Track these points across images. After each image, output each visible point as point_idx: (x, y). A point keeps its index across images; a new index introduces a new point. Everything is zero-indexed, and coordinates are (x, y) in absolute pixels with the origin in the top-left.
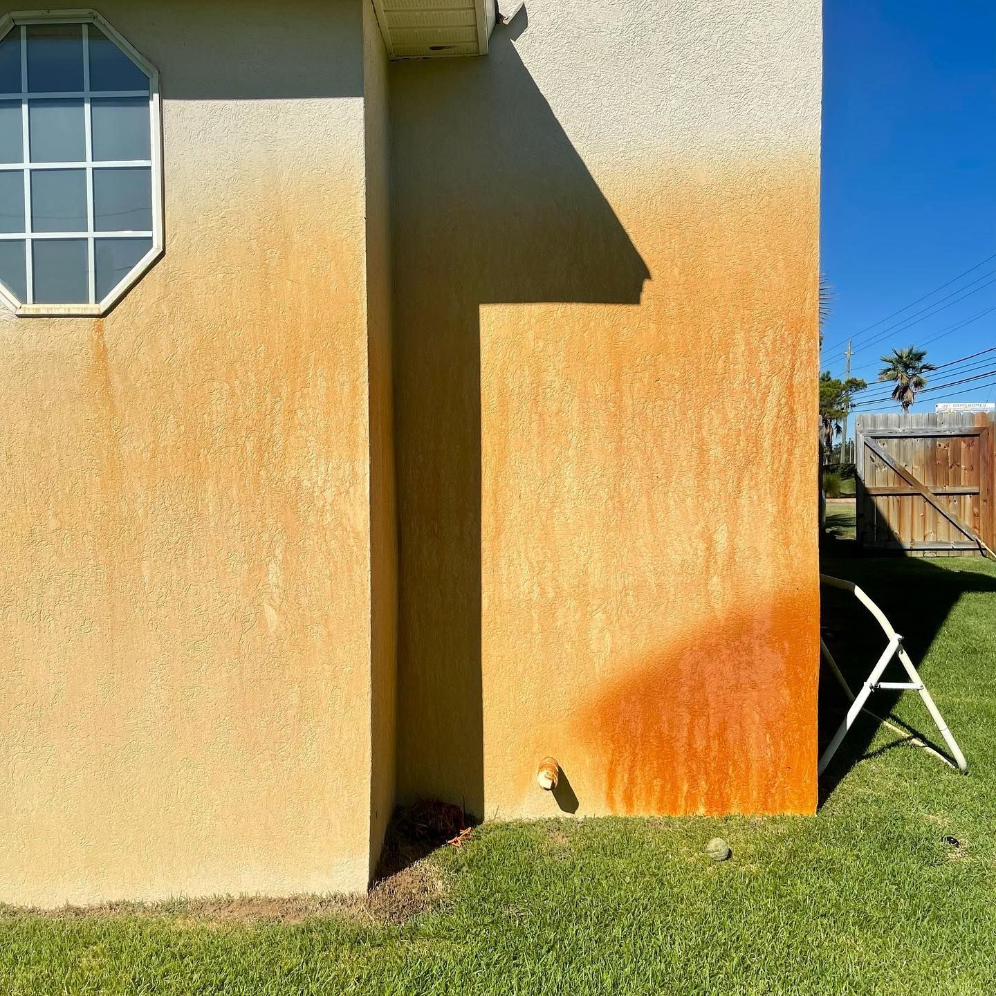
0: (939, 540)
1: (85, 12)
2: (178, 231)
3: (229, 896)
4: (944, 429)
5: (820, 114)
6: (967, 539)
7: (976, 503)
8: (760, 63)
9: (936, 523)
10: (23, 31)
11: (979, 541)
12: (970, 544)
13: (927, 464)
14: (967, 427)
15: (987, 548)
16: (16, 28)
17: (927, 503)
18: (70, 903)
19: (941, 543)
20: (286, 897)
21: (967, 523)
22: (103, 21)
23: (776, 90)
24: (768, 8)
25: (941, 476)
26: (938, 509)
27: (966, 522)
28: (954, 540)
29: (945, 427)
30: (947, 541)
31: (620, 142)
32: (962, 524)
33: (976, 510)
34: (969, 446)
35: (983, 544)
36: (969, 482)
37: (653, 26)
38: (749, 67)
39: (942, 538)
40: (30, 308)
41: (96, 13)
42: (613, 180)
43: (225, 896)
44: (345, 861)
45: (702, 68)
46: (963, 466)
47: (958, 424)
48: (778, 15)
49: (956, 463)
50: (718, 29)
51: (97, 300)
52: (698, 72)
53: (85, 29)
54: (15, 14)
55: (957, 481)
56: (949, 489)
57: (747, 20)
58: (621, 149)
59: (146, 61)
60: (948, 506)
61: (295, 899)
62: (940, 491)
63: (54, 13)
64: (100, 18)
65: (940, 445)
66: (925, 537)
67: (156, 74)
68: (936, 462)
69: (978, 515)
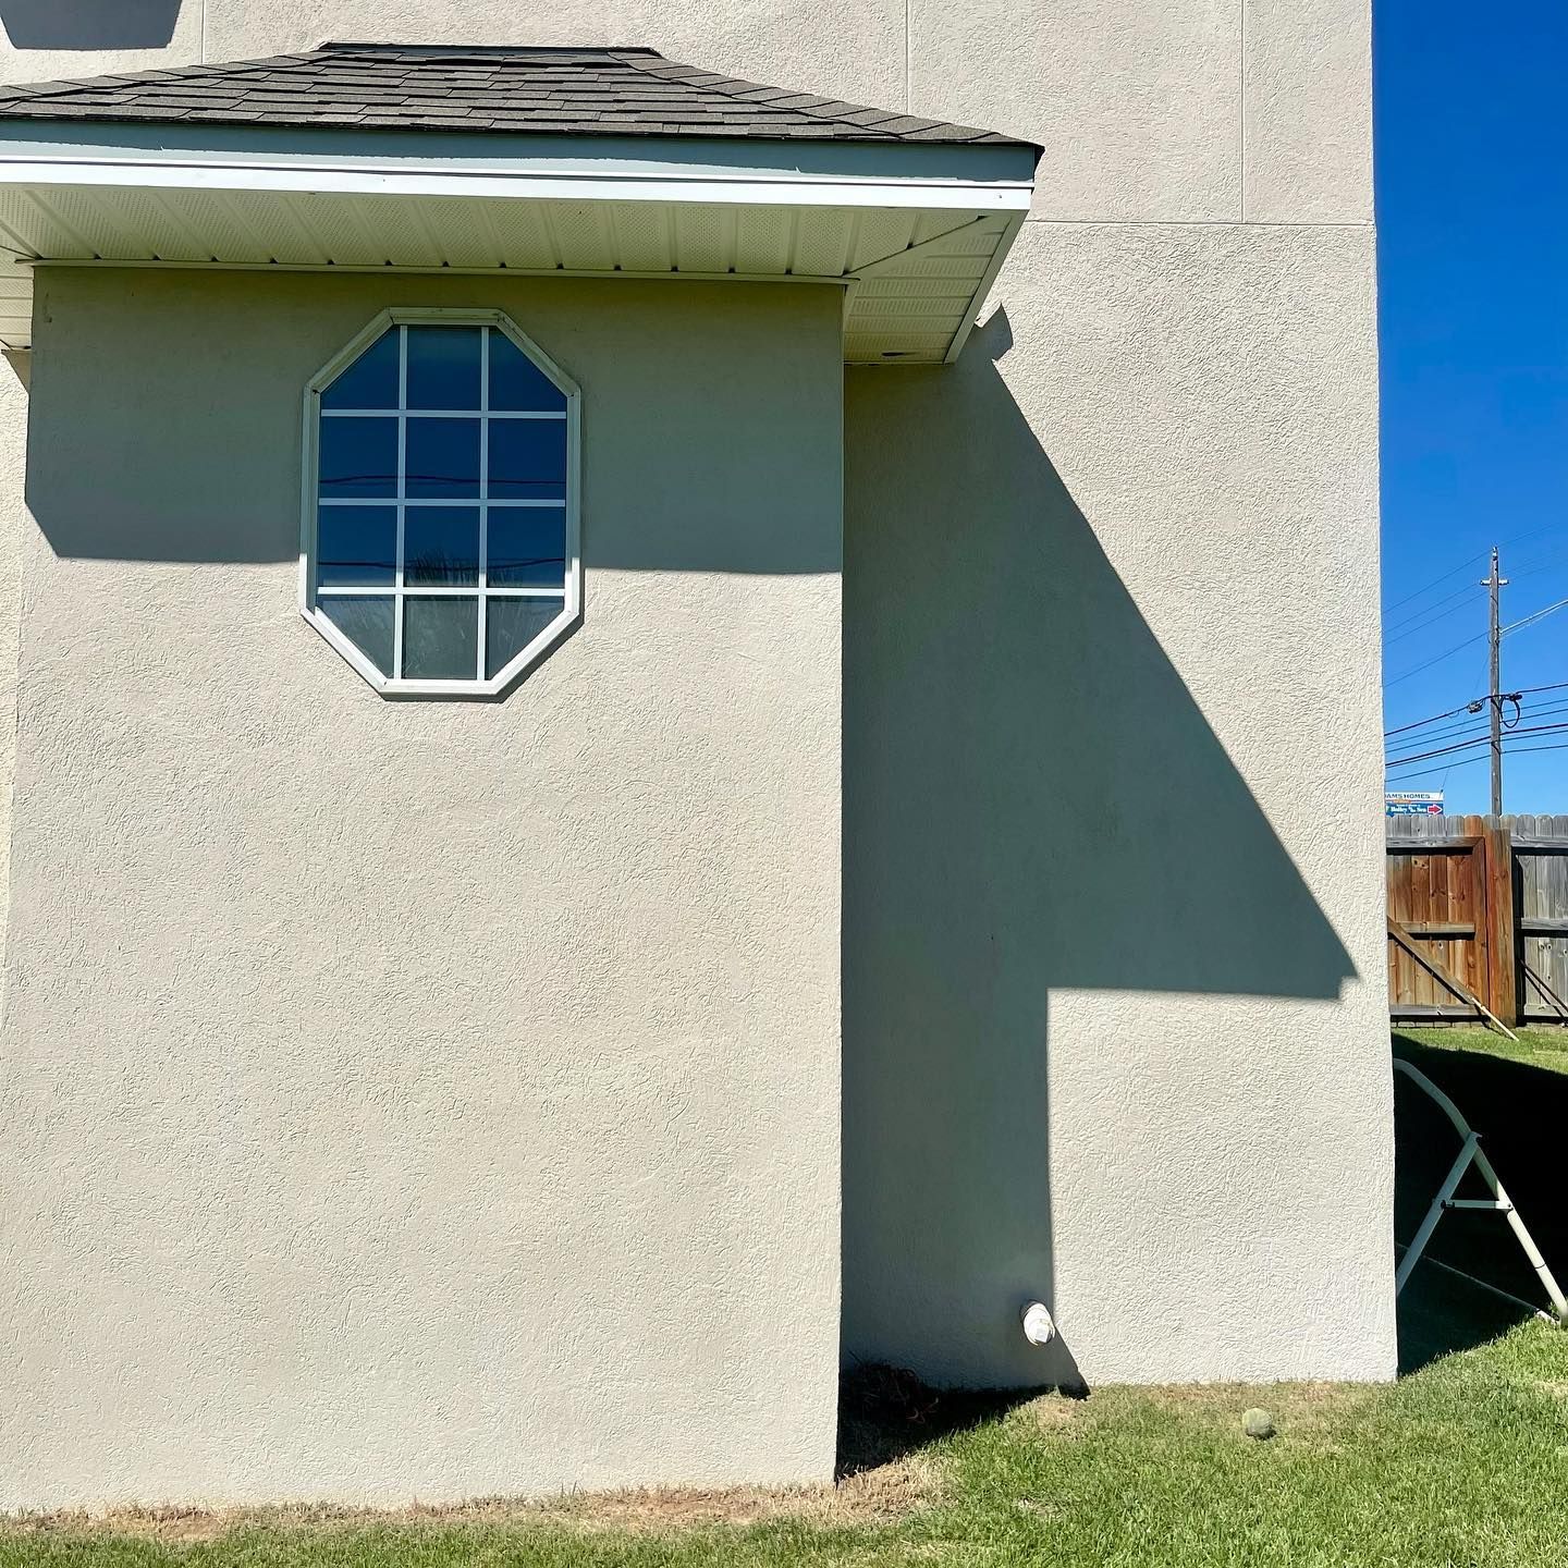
0: (1419, 1002)
1: (490, 313)
2: (599, 590)
3: (642, 1488)
4: (1423, 839)
5: (1378, 451)
6: (1459, 1002)
7: (1469, 951)
8: (1301, 385)
9: (1414, 977)
10: (404, 333)
11: (1479, 1005)
12: (1465, 1008)
13: (1398, 887)
14: (1456, 837)
15: (1490, 1015)
16: (395, 328)
17: (1399, 947)
18: (419, 1501)
19: (1422, 1006)
20: (722, 1489)
21: (1459, 977)
22: (513, 325)
23: (1322, 419)
24: (1310, 319)
25: (1420, 908)
26: (1417, 959)
27: (1457, 977)
28: (1441, 1004)
29: (1422, 835)
30: (1429, 1003)
31: (1124, 477)
32: (1453, 980)
33: (1471, 959)
34: (1457, 864)
35: (1483, 1008)
36: (1461, 918)
37: (1166, 334)
38: (1287, 389)
39: (1424, 1000)
40: (398, 684)
41: (502, 315)
42: (1114, 526)
43: (636, 1489)
44: (804, 1438)
45: (1228, 390)
46: (1450, 894)
47: (1440, 832)
48: (1323, 327)
49: (1441, 889)
50: (1247, 342)
51: (487, 678)
52: (1223, 393)
53: (485, 334)
54: (395, 311)
55: (1442, 914)
56: (1431, 927)
57: (1283, 332)
58: (1125, 487)
59: (566, 376)
60: (1430, 952)
61: (736, 1492)
62: (1417, 929)
63: (447, 311)
64: (508, 320)
65: (1416, 862)
66: (1398, 997)
67: (578, 393)
68: (1411, 886)
69: (1474, 967)
